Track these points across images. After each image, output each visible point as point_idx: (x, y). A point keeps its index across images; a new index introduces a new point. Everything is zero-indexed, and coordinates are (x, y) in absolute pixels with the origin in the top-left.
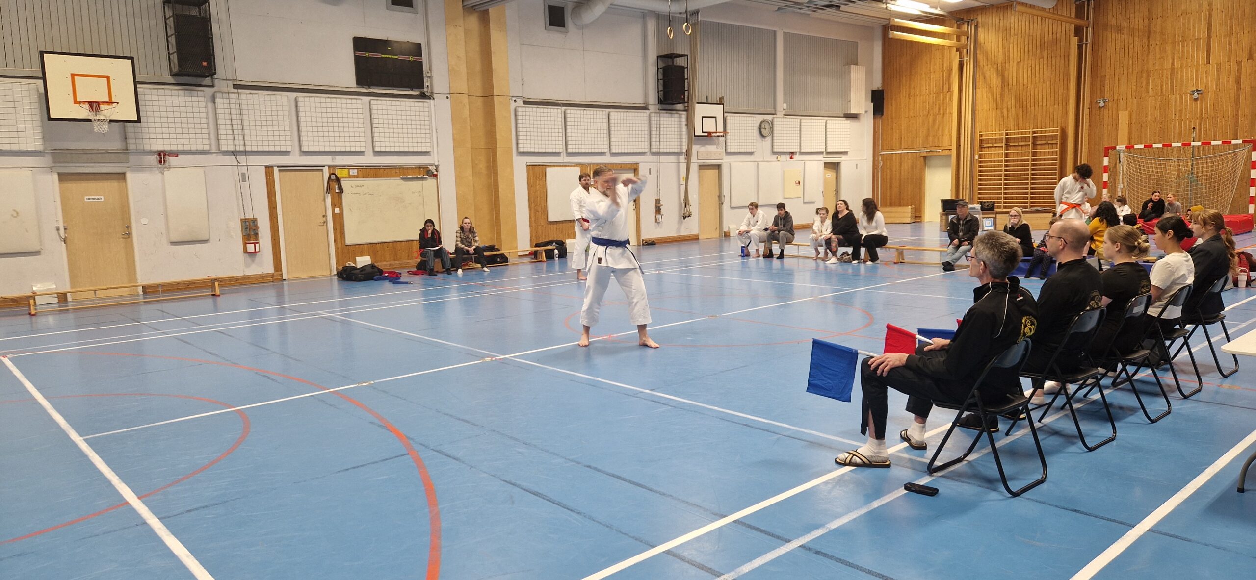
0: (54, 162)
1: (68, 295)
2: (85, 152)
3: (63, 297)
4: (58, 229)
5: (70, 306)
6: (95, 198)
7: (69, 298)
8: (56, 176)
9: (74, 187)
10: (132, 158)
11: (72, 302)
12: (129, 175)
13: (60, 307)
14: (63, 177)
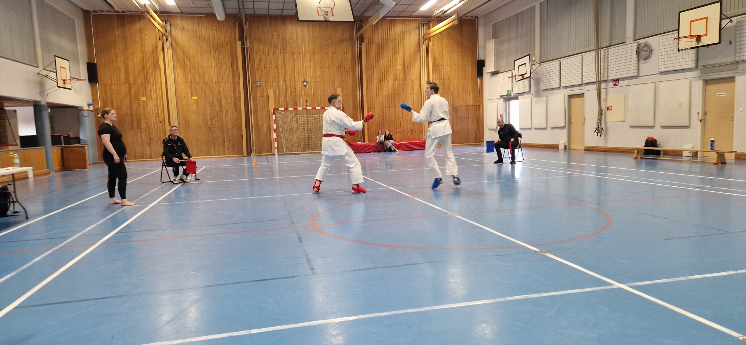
0: (701, 74)
1: (699, 152)
2: (716, 66)
3: (695, 154)
4: (698, 114)
5: (699, 159)
6: (721, 95)
7: (699, 155)
8: (701, 82)
9: (712, 88)
10: (740, 66)
11: (701, 158)
12: (737, 78)
13: (692, 159)
14: (707, 82)
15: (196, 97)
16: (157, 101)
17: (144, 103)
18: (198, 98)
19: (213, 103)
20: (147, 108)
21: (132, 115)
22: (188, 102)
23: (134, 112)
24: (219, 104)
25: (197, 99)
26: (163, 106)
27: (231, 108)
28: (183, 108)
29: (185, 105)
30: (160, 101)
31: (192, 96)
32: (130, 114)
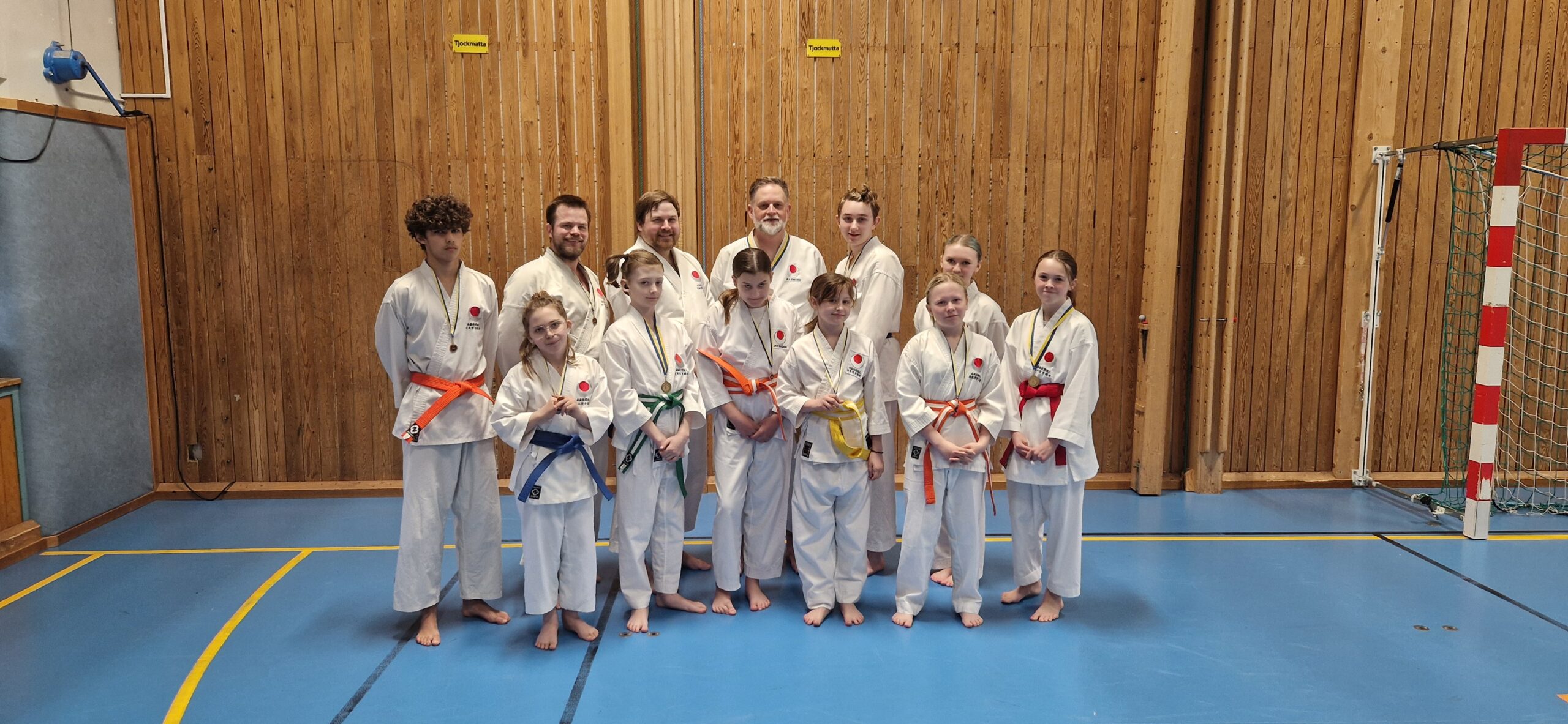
15: (836, 43)
16: (564, 67)
17: (470, 80)
18: (848, 48)
19: (950, 87)
20: (494, 116)
21: (385, 161)
22: (772, 76)
23: (402, 142)
24: (988, 99)
25: (836, 54)
26: (604, 101)
27: (1072, 126)
28: (735, 118)
29: (753, 97)
30: (585, 63)
31: (806, 32)
32: (373, 154)
